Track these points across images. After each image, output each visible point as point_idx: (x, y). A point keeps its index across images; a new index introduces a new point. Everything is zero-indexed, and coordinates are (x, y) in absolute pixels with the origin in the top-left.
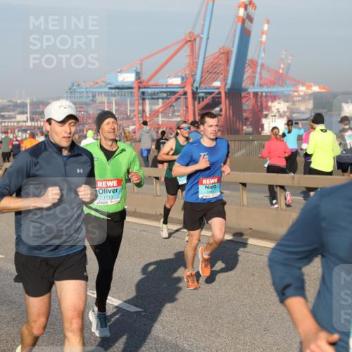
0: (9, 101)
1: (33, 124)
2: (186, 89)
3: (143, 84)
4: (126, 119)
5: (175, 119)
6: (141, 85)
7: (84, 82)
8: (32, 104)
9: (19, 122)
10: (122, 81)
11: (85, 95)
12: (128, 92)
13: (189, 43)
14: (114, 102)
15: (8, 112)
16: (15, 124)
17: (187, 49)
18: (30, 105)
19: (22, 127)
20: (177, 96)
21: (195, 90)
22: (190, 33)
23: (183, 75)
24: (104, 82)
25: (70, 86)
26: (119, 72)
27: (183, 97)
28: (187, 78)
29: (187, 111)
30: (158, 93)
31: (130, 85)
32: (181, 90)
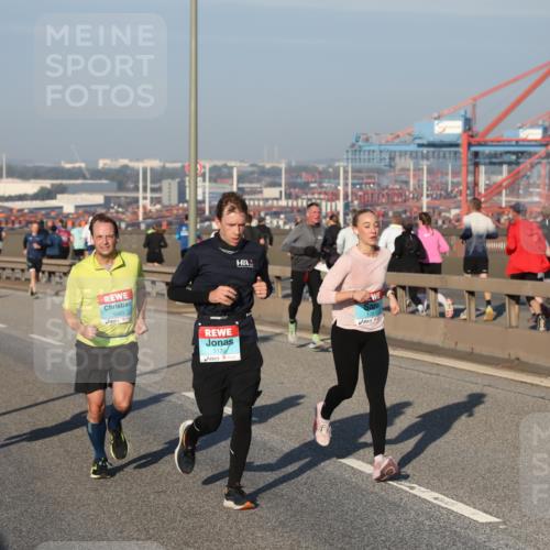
0: (252, 165)
1: (290, 204)
3: (477, 139)
4: (445, 198)
5: (529, 200)
6: (472, 140)
7: (377, 134)
8: (290, 170)
9: (267, 200)
10: (441, 134)
11: (377, 155)
12: (450, 152)
14: (425, 168)
15: (251, 182)
16: (261, 203)
18: (286, 172)
19: (272, 207)
20: (534, 159)
23: (546, 125)
24: (410, 134)
25: (353, 140)
26: (436, 119)
27: (545, 160)
30: (501, 154)
31: (454, 140)
32: (542, 150)
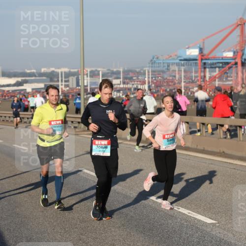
0: (108, 70)
1: (125, 86)
2: (237, 60)
4: (192, 83)
5: (227, 83)
6: (203, 58)
7: (162, 55)
9: (115, 85)
10: (189, 55)
11: (162, 65)
12: (193, 63)
13: (240, 26)
14: (183, 70)
17: (238, 31)
18: (123, 72)
19: (117, 88)
20: (230, 65)
21: (243, 61)
22: (241, 19)
23: (235, 50)
25: (152, 58)
26: (187, 48)
27: (234, 66)
28: (237, 52)
29: (237, 77)
30: (216, 63)
31: (195, 58)
32: (233, 61)
